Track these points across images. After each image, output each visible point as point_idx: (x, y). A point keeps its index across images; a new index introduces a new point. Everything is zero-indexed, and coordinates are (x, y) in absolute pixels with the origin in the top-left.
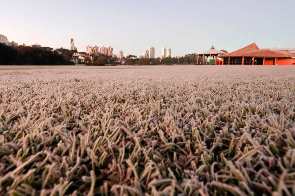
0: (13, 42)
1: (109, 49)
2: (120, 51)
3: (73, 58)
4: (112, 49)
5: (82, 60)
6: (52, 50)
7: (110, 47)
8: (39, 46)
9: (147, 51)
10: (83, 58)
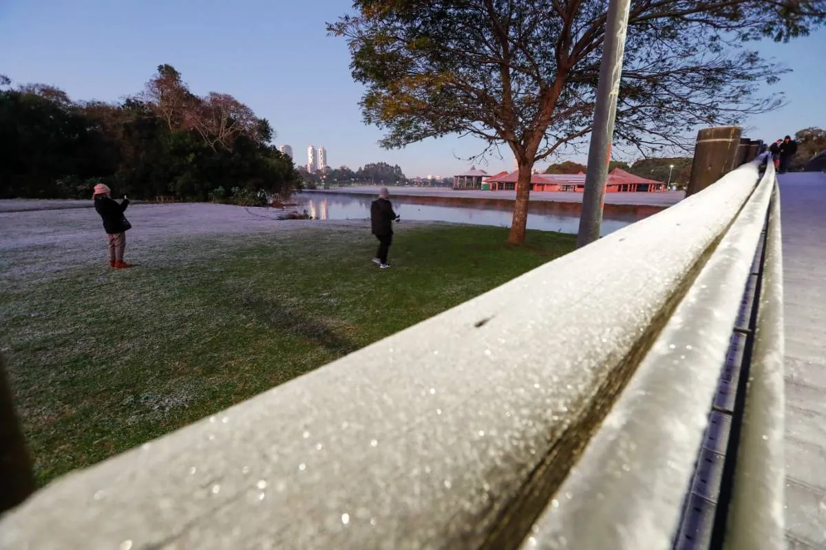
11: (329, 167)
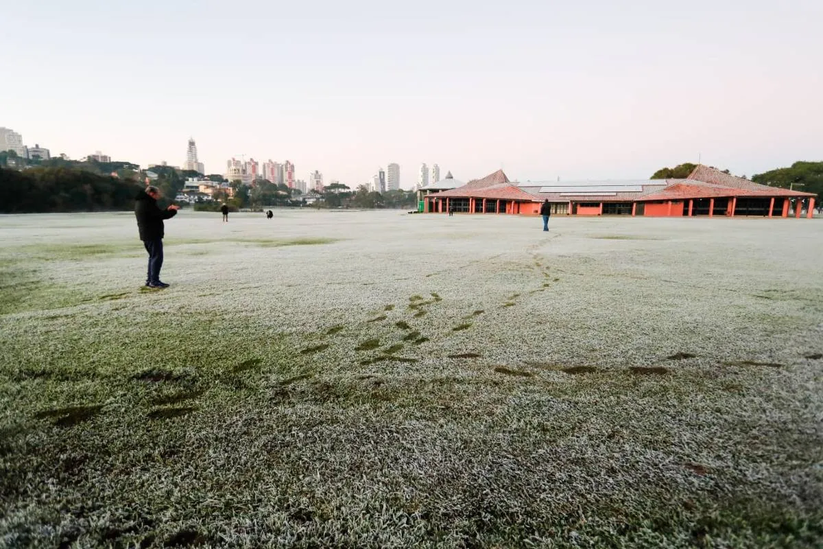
0: (37, 146)
1: (284, 168)
2: (314, 172)
3: (185, 190)
4: (292, 167)
5: (207, 195)
6: (137, 171)
7: (288, 162)
8: (105, 157)
10: (209, 191)
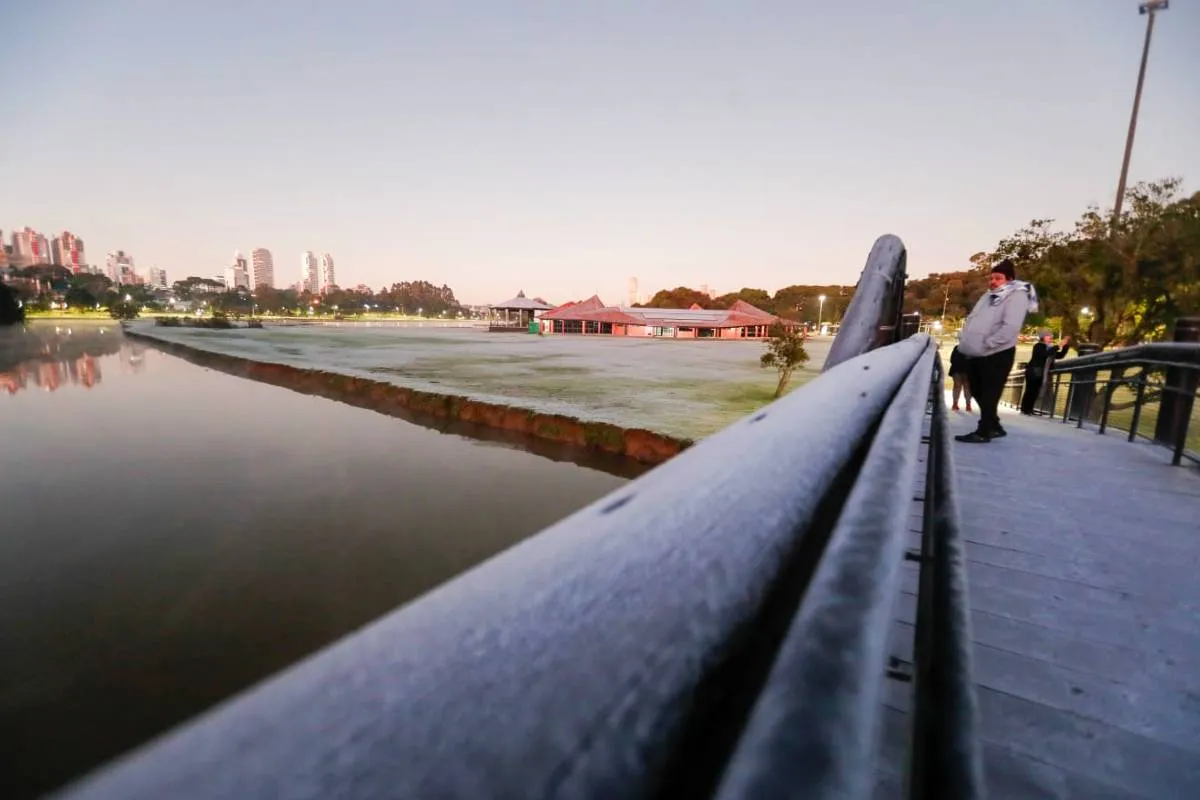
1: (61, 243)
2: (116, 253)
4: (79, 244)
7: (67, 235)
9: (239, 261)
11: (336, 286)
